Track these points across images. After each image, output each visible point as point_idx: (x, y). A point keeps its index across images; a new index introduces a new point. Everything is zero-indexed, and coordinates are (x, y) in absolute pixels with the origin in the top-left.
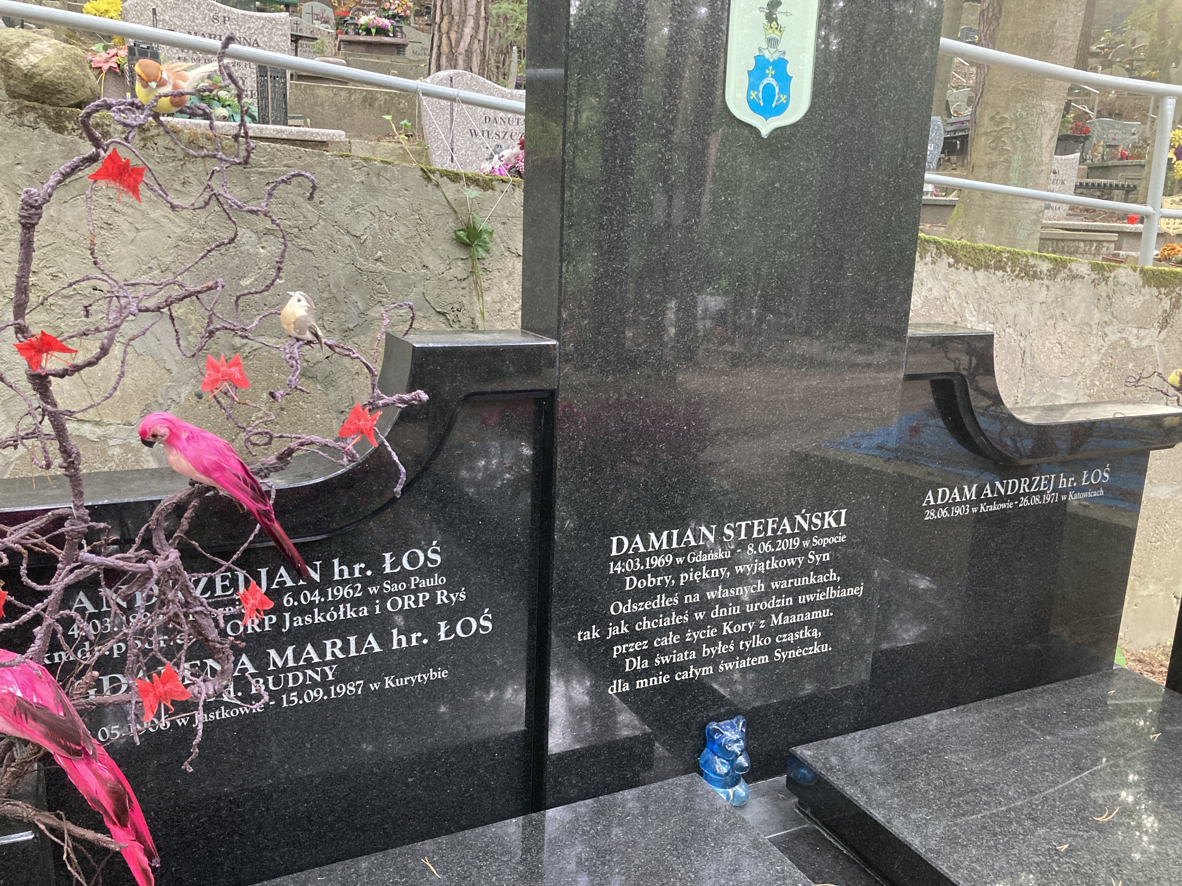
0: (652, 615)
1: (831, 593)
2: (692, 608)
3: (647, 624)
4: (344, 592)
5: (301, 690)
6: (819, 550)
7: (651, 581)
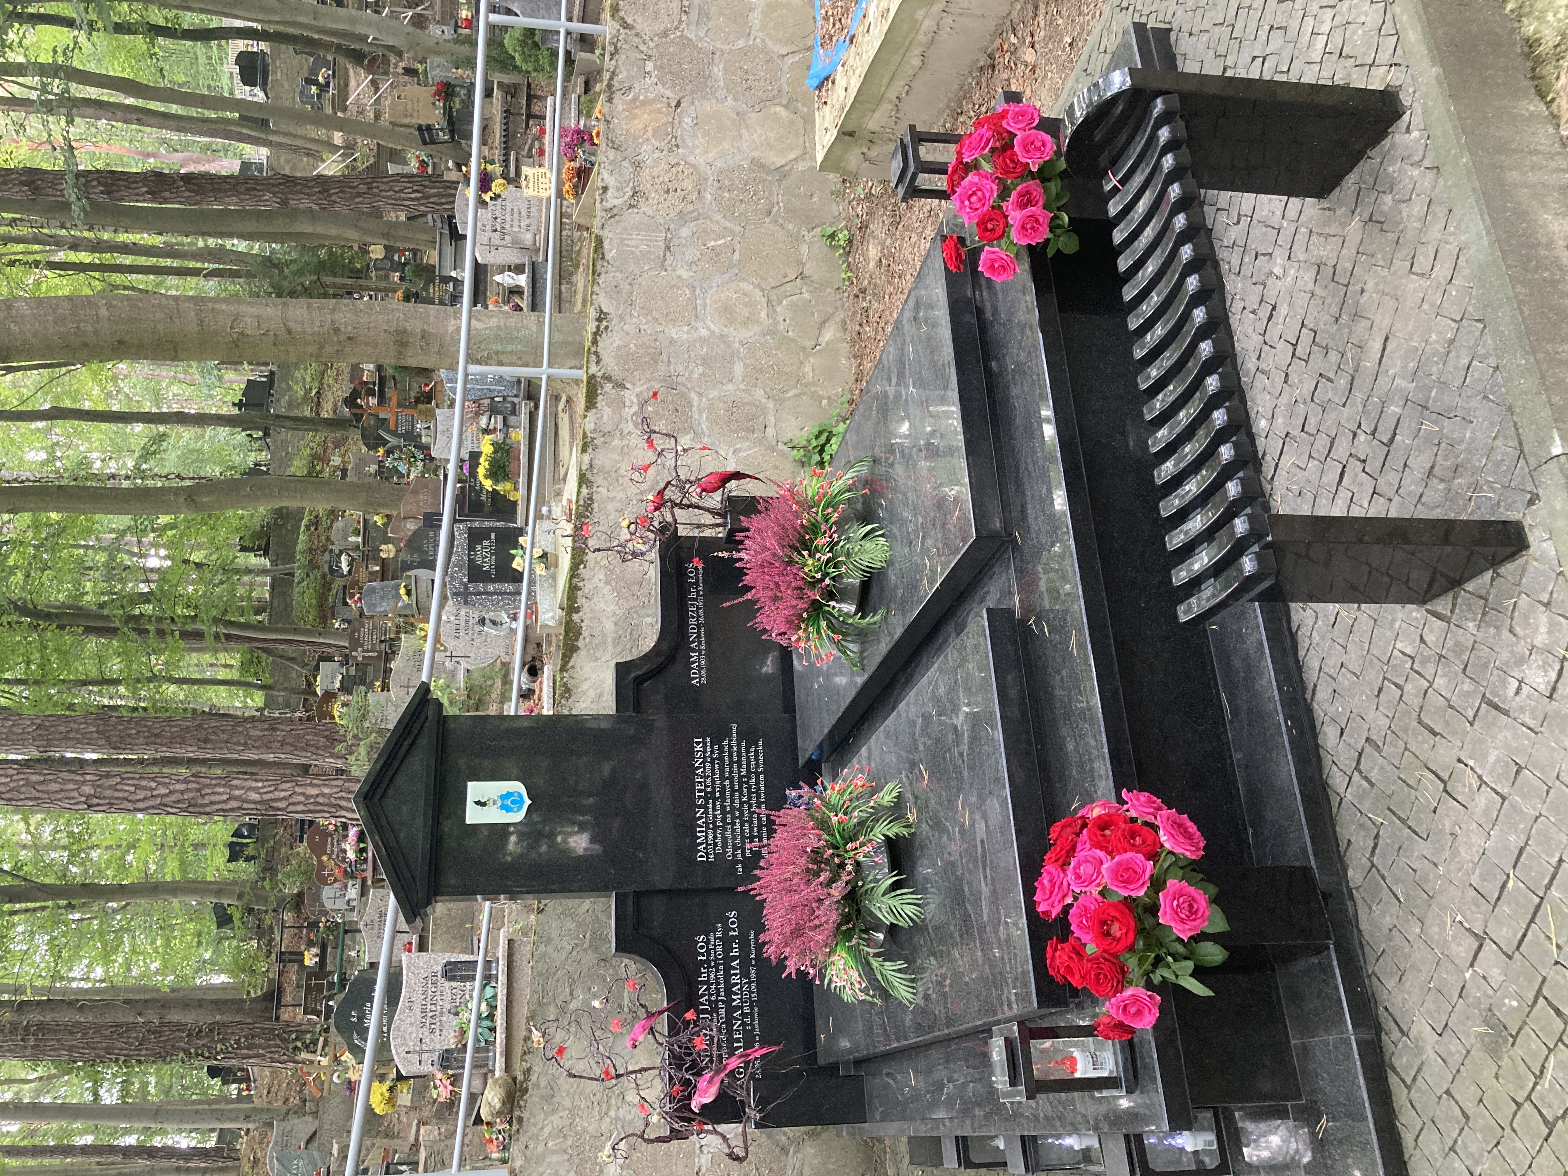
0: (734, 838)
1: (734, 743)
2: (733, 817)
3: (738, 841)
4: (712, 976)
5: (750, 992)
6: (712, 752)
7: (719, 840)
